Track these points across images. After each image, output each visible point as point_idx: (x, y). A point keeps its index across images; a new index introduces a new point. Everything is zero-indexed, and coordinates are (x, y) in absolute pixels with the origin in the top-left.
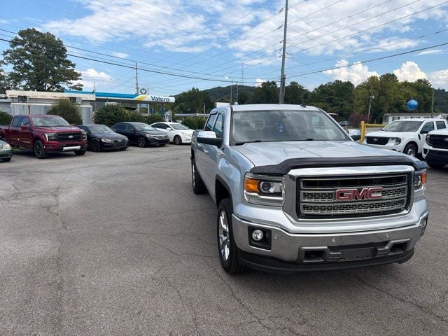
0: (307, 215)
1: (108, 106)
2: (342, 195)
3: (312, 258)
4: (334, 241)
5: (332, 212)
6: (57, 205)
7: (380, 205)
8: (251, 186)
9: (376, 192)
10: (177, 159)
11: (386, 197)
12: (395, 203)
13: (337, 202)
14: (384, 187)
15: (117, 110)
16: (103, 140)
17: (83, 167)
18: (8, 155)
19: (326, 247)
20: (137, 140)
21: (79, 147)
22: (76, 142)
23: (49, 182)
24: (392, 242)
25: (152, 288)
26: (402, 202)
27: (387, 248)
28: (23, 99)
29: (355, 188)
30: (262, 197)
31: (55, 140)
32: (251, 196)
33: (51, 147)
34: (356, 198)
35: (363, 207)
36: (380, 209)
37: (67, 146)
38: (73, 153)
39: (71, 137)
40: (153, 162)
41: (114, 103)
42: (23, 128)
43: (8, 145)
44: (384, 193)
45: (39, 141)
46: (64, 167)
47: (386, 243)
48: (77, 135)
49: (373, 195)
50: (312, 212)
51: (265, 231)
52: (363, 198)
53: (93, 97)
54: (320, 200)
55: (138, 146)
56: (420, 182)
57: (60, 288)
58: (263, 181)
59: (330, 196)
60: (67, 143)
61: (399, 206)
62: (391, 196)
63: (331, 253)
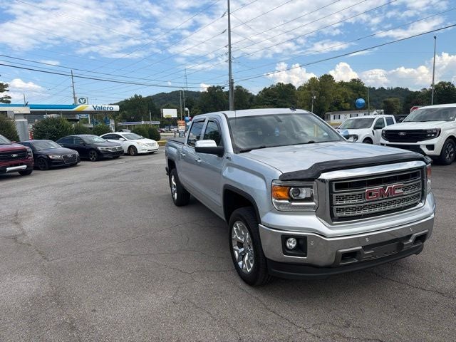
0: (339, 217)
1: (48, 119)
2: (370, 194)
3: (346, 260)
4: (367, 240)
5: (362, 212)
7: (401, 201)
8: (281, 194)
9: (397, 188)
10: (139, 171)
12: (413, 198)
13: (367, 202)
15: (59, 122)
16: (51, 157)
17: (36, 189)
19: (361, 247)
20: (89, 154)
21: (25, 166)
22: (20, 161)
24: (415, 235)
25: (178, 313)
26: (418, 196)
27: (411, 241)
29: (380, 187)
30: (293, 204)
32: (281, 204)
34: (382, 196)
35: (387, 204)
37: (11, 166)
38: (17, 173)
39: (14, 155)
40: (115, 177)
41: (54, 116)
44: (404, 188)
46: (14, 190)
48: (22, 154)
49: (397, 192)
50: (345, 214)
51: (298, 238)
52: (388, 196)
53: (27, 110)
54: (351, 202)
55: (89, 160)
57: (73, 328)
58: (293, 187)
59: (360, 196)
60: (11, 162)
61: (416, 200)
62: (410, 191)
63: (365, 252)
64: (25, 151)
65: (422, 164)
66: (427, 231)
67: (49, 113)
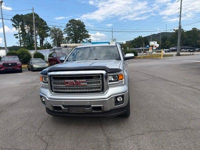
0: (55, 91)
2: (67, 83)
4: (63, 103)
5: (66, 91)
9: (83, 82)
11: (90, 85)
13: (65, 86)
14: (87, 80)
19: (61, 105)
24: (92, 106)
27: (90, 108)
28: (66, 47)
30: (43, 84)
34: (74, 85)
36: (87, 90)
42: (54, 58)
43: (47, 64)
49: (82, 84)
50: (58, 90)
52: (77, 85)
54: (60, 85)
56: (117, 78)
61: (99, 90)
62: (93, 85)
63: (63, 108)
66: (102, 105)
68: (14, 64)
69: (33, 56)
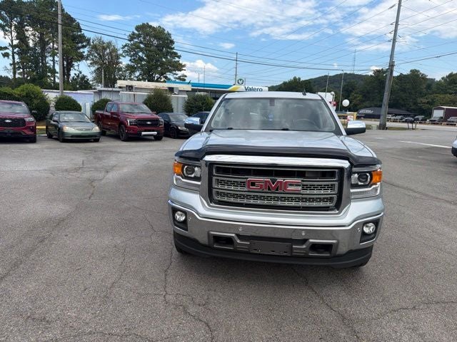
1: (198, 96)
3: (220, 244)
4: (241, 230)
6: (101, 180)
7: (299, 200)
8: (178, 169)
9: (294, 185)
11: (308, 192)
12: (321, 200)
13: (248, 191)
14: (303, 181)
15: (205, 100)
16: (179, 128)
18: (96, 136)
19: (233, 235)
21: (156, 133)
22: (152, 128)
23: (113, 160)
24: (311, 241)
26: (331, 200)
27: (304, 247)
28: (130, 88)
29: (268, 179)
30: (184, 180)
31: (135, 125)
32: (178, 179)
33: (131, 132)
34: (269, 189)
35: (278, 199)
36: (300, 204)
37: (145, 131)
39: (149, 123)
42: (112, 113)
43: (97, 128)
45: (123, 126)
47: (304, 241)
48: (155, 123)
49: (290, 188)
50: (226, 199)
52: (277, 190)
53: (189, 88)
54: (232, 188)
56: (369, 180)
58: (186, 165)
59: (242, 184)
60: (146, 128)
61: (328, 204)
62: (315, 192)
63: (238, 241)
64: (157, 120)
65: (345, 164)
66: (334, 241)
67: (200, 91)
68: (19, 122)
69: (52, 104)
